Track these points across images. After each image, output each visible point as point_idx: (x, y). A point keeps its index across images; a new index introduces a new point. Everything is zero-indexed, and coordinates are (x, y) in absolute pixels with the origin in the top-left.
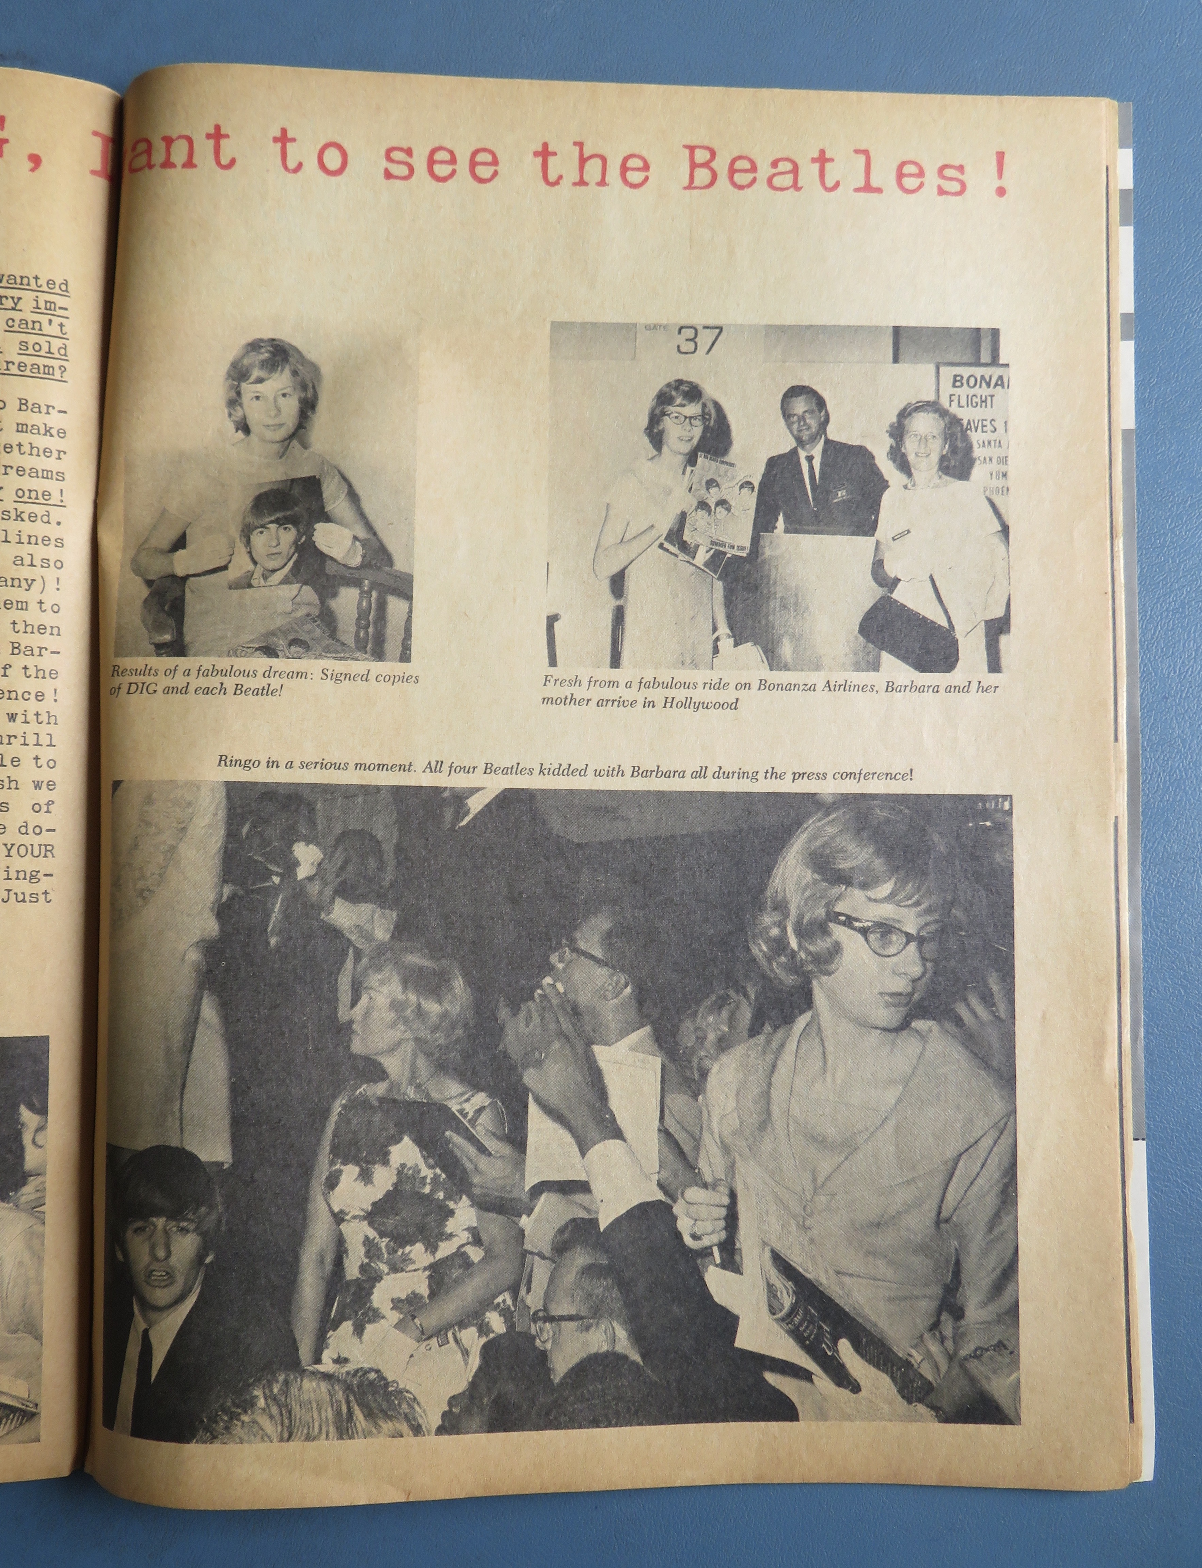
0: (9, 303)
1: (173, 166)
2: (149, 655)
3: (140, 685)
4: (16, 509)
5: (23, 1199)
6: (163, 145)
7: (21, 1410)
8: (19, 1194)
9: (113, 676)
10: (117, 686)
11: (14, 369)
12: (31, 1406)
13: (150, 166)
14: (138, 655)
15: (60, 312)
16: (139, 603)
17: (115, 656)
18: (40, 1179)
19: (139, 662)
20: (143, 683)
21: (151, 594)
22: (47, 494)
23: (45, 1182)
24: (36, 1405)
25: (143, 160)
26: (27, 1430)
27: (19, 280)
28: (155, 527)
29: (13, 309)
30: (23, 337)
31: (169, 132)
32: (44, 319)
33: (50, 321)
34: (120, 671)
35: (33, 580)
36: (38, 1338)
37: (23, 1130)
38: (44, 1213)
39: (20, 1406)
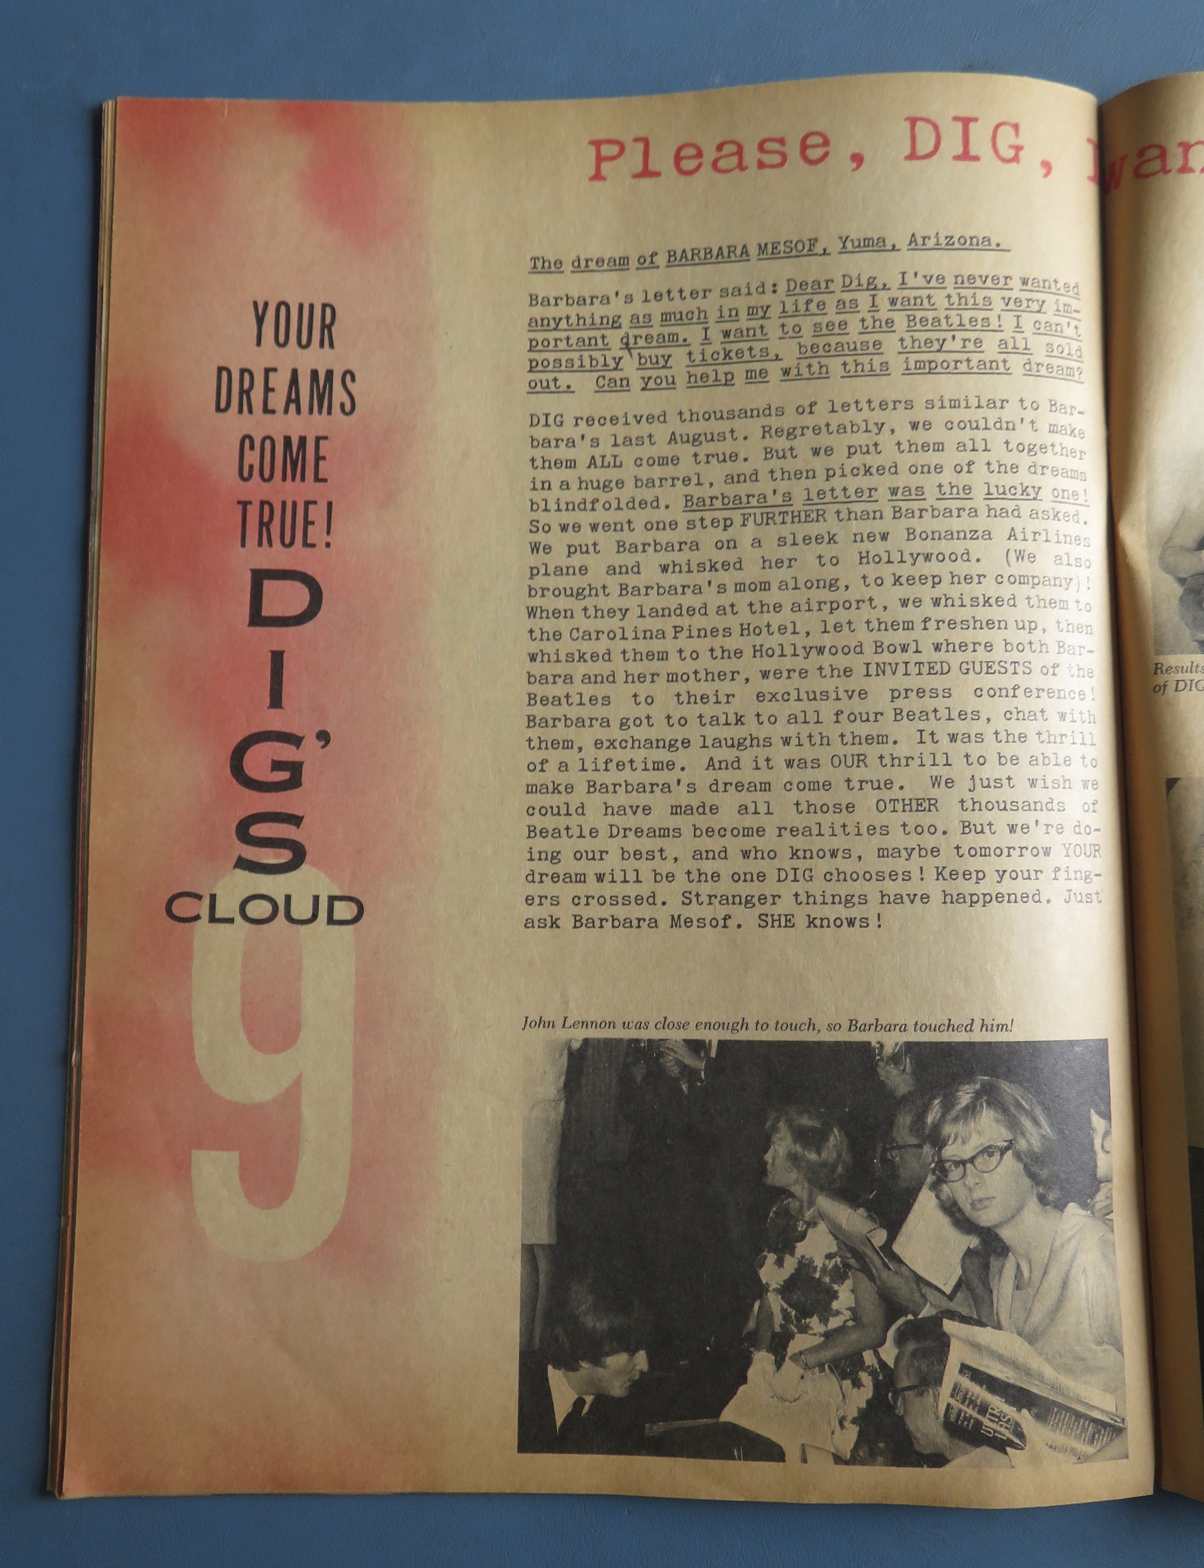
0: (1035, 306)
1: (1191, 170)
2: (1194, 653)
3: (1189, 682)
4: (1053, 509)
5: (1098, 1206)
6: (1180, 150)
7: (1111, 1425)
8: (1095, 1201)
9: (1155, 673)
10: (1162, 684)
11: (1043, 371)
12: (1119, 1420)
13: (1165, 171)
14: (1182, 653)
15: (1075, 315)
16: (1175, 602)
17: (1156, 654)
18: (1109, 1185)
19: (1185, 660)
20: (1192, 681)
21: (1185, 590)
22: (1075, 494)
23: (1111, 1189)
24: (1123, 1420)
25: (1156, 165)
26: (1116, 1447)
27: (1041, 284)
28: (1177, 526)
29: (1039, 311)
30: (1048, 339)
31: (1185, 138)
32: (1064, 321)
33: (1069, 323)
34: (1164, 669)
35: (1071, 579)
36: (1120, 1350)
37: (1094, 1135)
38: (1112, 1220)
39: (1110, 1421)
